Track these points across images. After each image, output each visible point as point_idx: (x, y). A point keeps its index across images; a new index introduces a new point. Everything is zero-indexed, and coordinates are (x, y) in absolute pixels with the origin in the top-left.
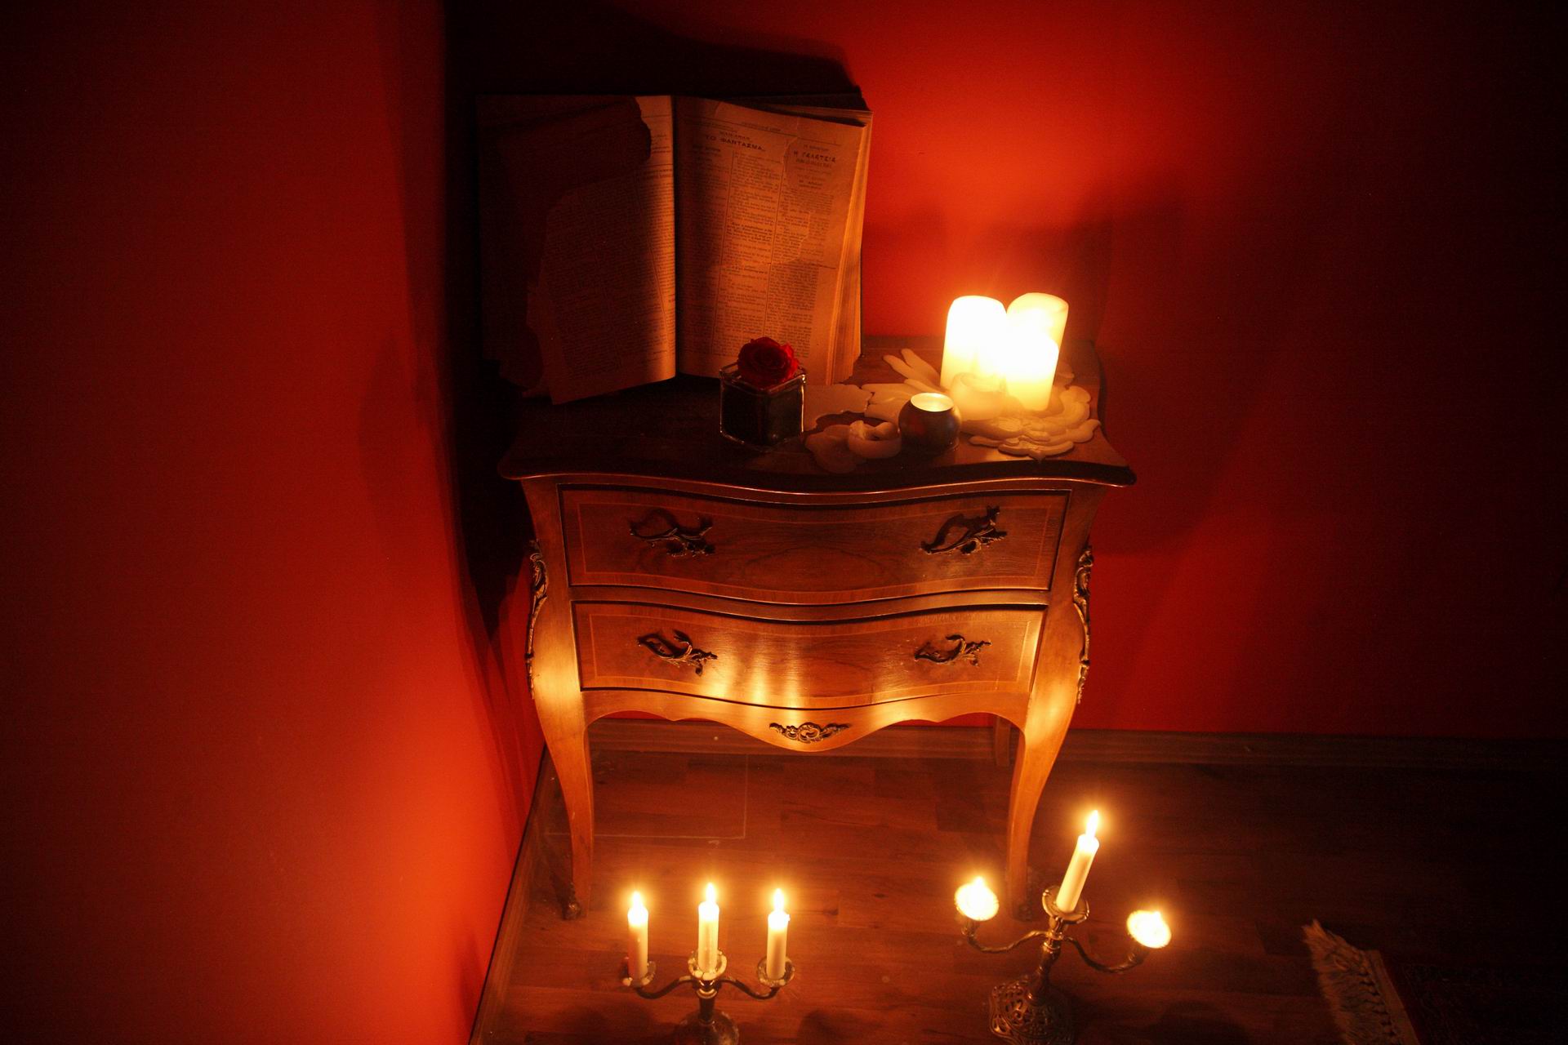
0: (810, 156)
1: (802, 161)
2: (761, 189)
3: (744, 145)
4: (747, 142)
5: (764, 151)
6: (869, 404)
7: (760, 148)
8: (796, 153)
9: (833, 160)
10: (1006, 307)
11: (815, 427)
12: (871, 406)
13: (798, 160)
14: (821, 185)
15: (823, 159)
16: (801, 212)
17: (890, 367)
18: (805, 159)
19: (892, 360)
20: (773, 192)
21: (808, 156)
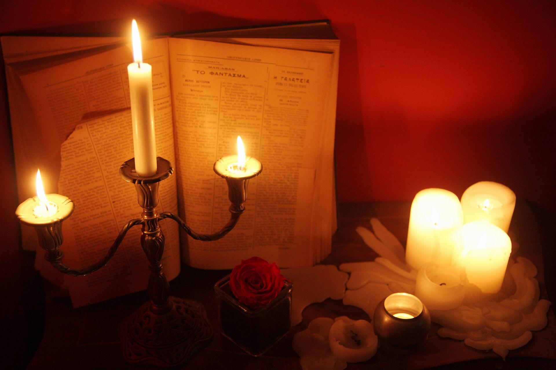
0: (288, 79)
1: (281, 84)
2: (246, 110)
3: (230, 75)
4: (232, 73)
5: (247, 78)
6: (347, 289)
7: (244, 76)
8: (275, 78)
9: (308, 81)
10: (460, 198)
11: (300, 321)
12: (348, 291)
13: (277, 84)
14: (298, 102)
15: (299, 81)
16: (281, 125)
17: (361, 241)
18: (283, 81)
19: (363, 233)
20: (258, 111)
21: (286, 79)
